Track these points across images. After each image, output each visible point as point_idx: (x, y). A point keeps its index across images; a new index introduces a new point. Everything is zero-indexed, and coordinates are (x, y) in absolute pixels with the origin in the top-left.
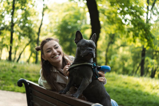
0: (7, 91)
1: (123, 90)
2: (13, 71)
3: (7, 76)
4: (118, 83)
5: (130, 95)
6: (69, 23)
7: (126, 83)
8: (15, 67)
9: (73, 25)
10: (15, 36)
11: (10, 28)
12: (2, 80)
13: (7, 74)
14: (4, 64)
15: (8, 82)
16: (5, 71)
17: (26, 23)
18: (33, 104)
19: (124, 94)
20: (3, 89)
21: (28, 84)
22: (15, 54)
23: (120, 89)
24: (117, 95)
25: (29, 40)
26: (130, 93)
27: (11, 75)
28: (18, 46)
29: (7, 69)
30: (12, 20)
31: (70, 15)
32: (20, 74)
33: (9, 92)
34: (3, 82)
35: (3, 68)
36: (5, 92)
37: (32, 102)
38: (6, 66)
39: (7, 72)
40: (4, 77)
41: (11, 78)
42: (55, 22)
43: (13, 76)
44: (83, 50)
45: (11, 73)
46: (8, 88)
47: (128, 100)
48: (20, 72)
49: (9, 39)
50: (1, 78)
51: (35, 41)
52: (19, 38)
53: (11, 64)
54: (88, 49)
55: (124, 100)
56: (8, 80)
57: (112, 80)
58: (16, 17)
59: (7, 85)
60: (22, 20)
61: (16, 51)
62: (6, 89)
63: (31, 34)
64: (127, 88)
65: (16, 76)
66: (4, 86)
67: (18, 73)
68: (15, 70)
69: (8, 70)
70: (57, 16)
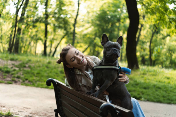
0: (42, 88)
1: (164, 86)
2: (47, 67)
3: (41, 72)
4: (160, 78)
5: (171, 91)
6: (108, 12)
7: (168, 78)
8: (49, 63)
9: (112, 13)
10: (50, 28)
11: (44, 20)
12: (36, 76)
13: (41, 71)
14: (39, 60)
15: (42, 78)
16: (39, 67)
17: (61, 15)
18: (61, 102)
19: (165, 89)
20: (38, 87)
21: (56, 83)
22: (51, 47)
23: (160, 85)
24: (157, 91)
25: (65, 32)
26: (171, 89)
27: (45, 71)
28: (53, 39)
29: (41, 65)
30: (46, 11)
31: (109, 3)
32: (55, 70)
33: (43, 89)
34: (38, 78)
35: (37, 64)
36: (39, 89)
37: (60, 100)
38: (40, 61)
39: (41, 68)
40: (38, 73)
41: (45, 74)
42: (93, 12)
43: (48, 72)
44: (109, 50)
45: (46, 69)
46: (42, 85)
47: (169, 96)
48: (55, 68)
49: (43, 31)
50: (36, 75)
51: (71, 33)
52: (54, 30)
53: (45, 60)
54: (112, 50)
55: (163, 97)
56: (42, 76)
57: (153, 75)
58: (50, 8)
59: (42, 82)
60: (56, 11)
61: (51, 44)
62: (41, 86)
63: (66, 26)
64: (169, 83)
65: (51, 72)
66: (38, 83)
67: (52, 69)
68: (50, 66)
69: (43, 66)
70: (94, 5)
